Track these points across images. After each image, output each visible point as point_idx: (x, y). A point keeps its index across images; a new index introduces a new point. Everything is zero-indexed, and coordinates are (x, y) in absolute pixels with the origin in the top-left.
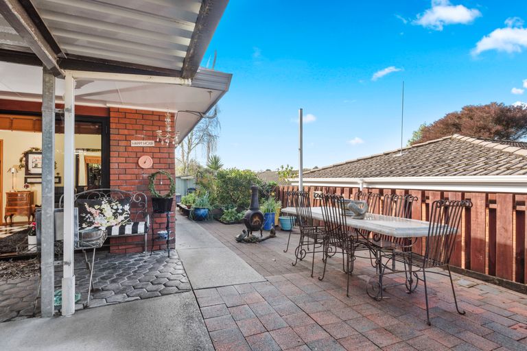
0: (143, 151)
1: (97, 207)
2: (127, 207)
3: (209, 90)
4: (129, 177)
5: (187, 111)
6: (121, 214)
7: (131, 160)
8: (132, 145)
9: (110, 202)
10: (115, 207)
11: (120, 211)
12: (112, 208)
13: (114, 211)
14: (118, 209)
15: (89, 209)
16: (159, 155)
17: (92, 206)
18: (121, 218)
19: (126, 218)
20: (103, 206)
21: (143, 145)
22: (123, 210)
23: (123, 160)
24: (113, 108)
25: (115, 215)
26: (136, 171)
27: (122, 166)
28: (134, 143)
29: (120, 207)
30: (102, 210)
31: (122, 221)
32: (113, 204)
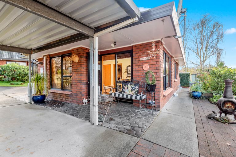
0: (145, 62)
1: (126, 86)
2: (137, 87)
3: (162, 19)
4: (139, 74)
5: (166, 37)
6: (134, 90)
7: (140, 67)
8: (141, 60)
9: (131, 84)
10: (132, 87)
11: (134, 89)
12: (131, 87)
13: (132, 88)
14: (133, 88)
15: (124, 87)
16: (152, 63)
17: (125, 86)
18: (134, 92)
19: (136, 92)
20: (128, 86)
21: (145, 59)
22: (135, 88)
23: (137, 67)
24: (134, 45)
25: (132, 90)
26: (142, 71)
27: (137, 69)
28: (141, 59)
29: (134, 87)
30: (128, 88)
31: (134, 93)
32: (132, 85)
